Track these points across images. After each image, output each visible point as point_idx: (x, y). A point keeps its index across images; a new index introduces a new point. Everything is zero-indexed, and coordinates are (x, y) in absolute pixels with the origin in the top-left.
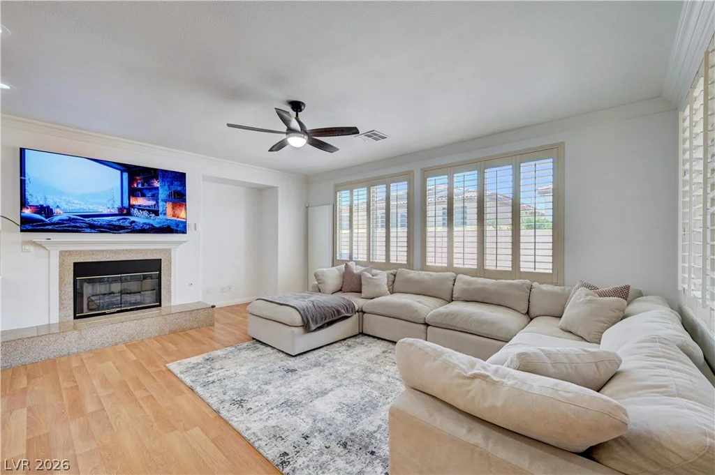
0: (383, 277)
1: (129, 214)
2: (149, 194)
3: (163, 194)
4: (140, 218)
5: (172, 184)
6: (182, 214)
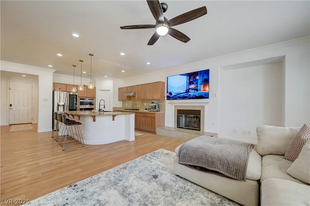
1: (189, 92)
2: (195, 83)
3: (200, 82)
4: (192, 93)
5: (203, 76)
6: (207, 90)
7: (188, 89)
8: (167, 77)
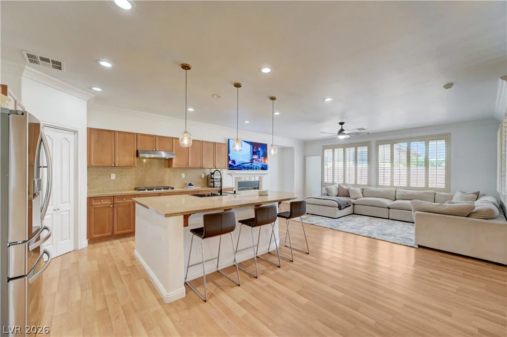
0: (359, 190)
1: (253, 162)
2: (258, 154)
3: (261, 154)
4: (255, 164)
5: (263, 149)
6: (266, 162)
7: (252, 159)
8: (229, 139)
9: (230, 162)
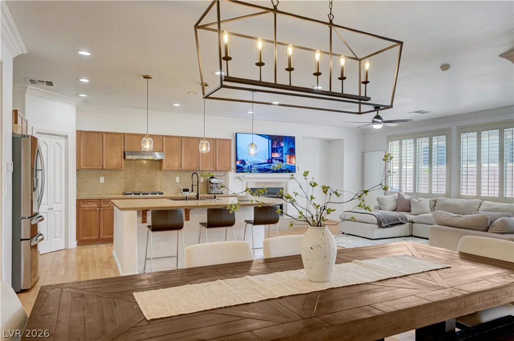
0: (426, 203)
1: (272, 162)
2: (279, 151)
3: (285, 150)
5: (289, 144)
6: (294, 162)
7: (270, 158)
8: (236, 134)
9: (238, 163)
